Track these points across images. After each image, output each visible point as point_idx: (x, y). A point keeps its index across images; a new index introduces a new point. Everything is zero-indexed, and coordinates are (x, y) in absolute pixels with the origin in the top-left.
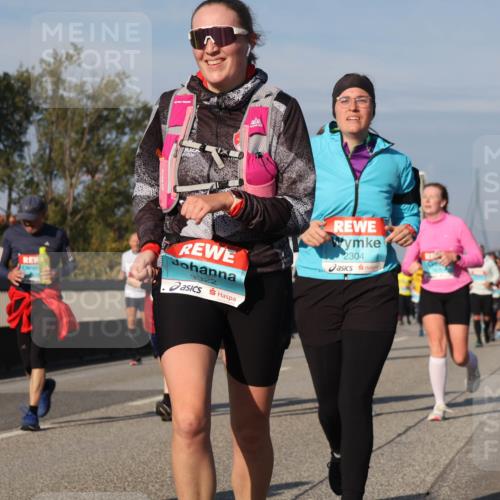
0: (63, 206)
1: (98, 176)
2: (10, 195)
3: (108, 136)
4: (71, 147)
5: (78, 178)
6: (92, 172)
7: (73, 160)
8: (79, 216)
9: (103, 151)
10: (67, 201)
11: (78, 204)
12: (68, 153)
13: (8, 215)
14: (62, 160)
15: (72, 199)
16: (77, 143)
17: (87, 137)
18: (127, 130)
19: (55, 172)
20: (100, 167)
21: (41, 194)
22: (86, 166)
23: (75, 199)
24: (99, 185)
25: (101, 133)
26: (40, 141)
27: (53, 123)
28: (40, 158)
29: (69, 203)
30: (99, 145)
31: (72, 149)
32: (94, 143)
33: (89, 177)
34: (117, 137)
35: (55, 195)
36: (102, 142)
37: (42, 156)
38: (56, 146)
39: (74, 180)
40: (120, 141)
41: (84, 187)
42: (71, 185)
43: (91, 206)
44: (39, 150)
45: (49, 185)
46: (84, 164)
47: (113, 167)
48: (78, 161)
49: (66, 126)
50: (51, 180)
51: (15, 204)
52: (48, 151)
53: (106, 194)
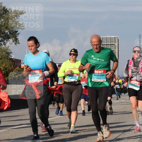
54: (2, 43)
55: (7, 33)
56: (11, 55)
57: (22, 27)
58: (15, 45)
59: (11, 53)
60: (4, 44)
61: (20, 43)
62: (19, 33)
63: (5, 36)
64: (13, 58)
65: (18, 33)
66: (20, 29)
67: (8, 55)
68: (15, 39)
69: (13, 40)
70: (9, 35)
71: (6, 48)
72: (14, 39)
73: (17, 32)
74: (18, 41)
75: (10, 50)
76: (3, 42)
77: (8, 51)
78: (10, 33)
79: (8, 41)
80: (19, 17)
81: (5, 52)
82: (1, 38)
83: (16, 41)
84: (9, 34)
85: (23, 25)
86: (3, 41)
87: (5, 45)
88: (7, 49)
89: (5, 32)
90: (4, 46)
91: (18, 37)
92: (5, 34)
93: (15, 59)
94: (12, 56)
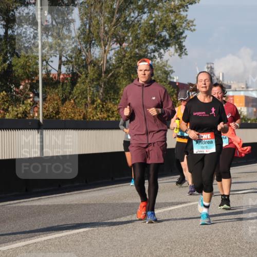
0: (99, 66)
1: (125, 45)
2: (60, 58)
3: (132, 15)
4: (105, 23)
5: (110, 46)
6: (120, 41)
7: (106, 33)
8: (110, 74)
9: (128, 26)
10: (102, 62)
11: (110, 65)
12: (102, 27)
13: (59, 74)
14: (98, 33)
15: (105, 62)
16: (110, 20)
17: (117, 16)
18: (146, 10)
19: (93, 42)
20: (126, 38)
21: (83, 58)
22: (116, 37)
23: (107, 62)
24: (125, 51)
25: (127, 12)
26: (82, 19)
27: (92, 5)
28: (82, 31)
29: (103, 64)
30: (125, 21)
31: (106, 25)
32: (122, 20)
33: (118, 45)
34: (138, 16)
35: (93, 58)
36: (128, 19)
37: (83, 30)
38: (94, 23)
39: (107, 48)
40: (141, 18)
41: (115, 53)
42: (105, 51)
43: (119, 67)
44: (82, 25)
45: (88, 51)
46: (114, 35)
47: (136, 38)
48: (110, 33)
49: (101, 7)
50: (90, 47)
51: (64, 65)
52: (88, 26)
53: (130, 58)
54: (156, 54)
55: (165, 36)
56: (172, 76)
57: (192, 26)
58: (179, 57)
59: (172, 71)
60: (159, 57)
61: (187, 53)
62: (186, 36)
63: (162, 41)
64: (175, 81)
65: (184, 35)
66: (188, 29)
67: (167, 76)
68: (179, 47)
69: (175, 48)
70: (168, 40)
71: (163, 62)
72: (177, 46)
73: (182, 33)
74: (185, 49)
75: (170, 66)
76: (158, 53)
77: (166, 69)
78: (170, 36)
79: (166, 51)
80: (188, 8)
81: (161, 70)
82: (154, 46)
83: (181, 49)
84: (167, 37)
85: (194, 23)
86: (158, 51)
87: (161, 58)
88: (164, 66)
89: (161, 35)
90: (158, 60)
91: (184, 44)
92: (162, 39)
93: (179, 83)
94: (174, 78)
